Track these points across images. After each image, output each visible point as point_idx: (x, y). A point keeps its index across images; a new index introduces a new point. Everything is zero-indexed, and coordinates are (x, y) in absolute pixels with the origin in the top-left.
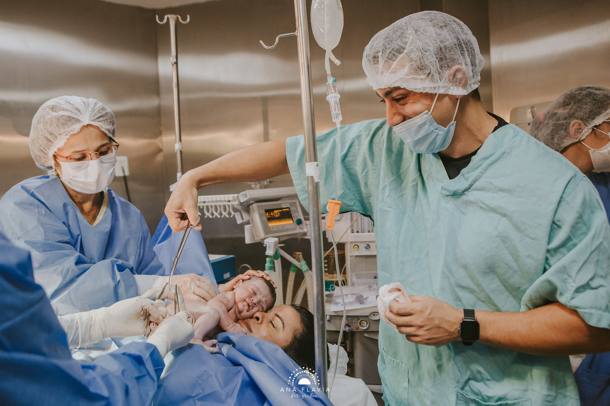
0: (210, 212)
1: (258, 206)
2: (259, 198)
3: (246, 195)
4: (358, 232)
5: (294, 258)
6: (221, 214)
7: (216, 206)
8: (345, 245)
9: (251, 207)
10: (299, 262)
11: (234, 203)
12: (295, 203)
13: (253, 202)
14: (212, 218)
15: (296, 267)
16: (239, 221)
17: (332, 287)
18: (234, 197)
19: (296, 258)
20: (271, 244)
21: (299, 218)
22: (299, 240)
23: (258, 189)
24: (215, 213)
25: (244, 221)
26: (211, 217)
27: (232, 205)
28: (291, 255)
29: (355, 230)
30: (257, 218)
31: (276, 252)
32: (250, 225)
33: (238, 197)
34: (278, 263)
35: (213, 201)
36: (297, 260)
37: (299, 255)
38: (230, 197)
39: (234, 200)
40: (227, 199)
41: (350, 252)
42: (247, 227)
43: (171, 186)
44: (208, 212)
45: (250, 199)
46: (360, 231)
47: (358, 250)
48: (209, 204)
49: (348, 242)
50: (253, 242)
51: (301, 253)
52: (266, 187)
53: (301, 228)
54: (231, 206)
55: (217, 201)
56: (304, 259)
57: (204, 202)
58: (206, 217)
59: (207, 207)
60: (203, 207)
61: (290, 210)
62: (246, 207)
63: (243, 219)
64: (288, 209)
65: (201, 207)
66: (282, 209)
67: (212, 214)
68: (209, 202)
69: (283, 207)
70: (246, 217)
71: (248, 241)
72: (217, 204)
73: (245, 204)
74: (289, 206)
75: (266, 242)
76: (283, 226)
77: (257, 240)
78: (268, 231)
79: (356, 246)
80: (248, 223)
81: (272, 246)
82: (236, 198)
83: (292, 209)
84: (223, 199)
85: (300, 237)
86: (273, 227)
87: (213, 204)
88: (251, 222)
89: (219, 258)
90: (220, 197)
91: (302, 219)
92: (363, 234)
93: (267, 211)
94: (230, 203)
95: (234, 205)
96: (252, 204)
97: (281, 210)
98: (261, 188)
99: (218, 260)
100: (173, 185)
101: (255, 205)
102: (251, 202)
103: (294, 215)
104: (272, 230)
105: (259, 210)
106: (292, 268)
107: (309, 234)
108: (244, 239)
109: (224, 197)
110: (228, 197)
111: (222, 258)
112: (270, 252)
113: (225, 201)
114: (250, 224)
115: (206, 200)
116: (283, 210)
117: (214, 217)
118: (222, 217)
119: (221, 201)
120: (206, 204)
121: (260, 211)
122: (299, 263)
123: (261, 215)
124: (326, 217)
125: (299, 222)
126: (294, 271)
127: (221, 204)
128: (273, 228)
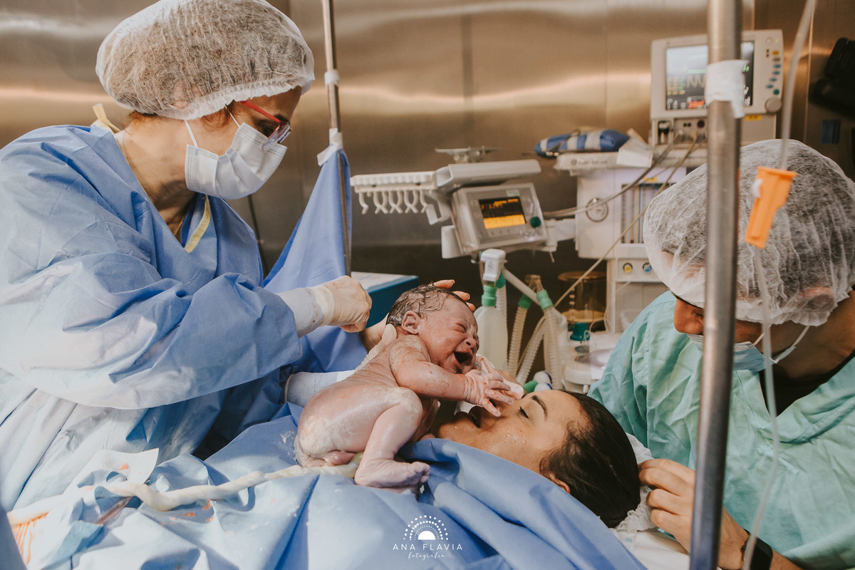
0: (399, 202)
1: (468, 194)
2: (470, 179)
3: (448, 174)
4: (632, 242)
5: (527, 284)
6: (403, 207)
7: (395, 193)
8: (608, 265)
9: (454, 194)
10: (536, 291)
11: (427, 187)
12: (528, 189)
13: (459, 186)
14: (388, 214)
15: (528, 299)
16: (433, 220)
17: (587, 333)
18: (428, 177)
19: (530, 285)
20: (492, 263)
21: (535, 216)
22: (534, 253)
23: (465, 163)
24: (393, 205)
25: (442, 219)
26: (385, 211)
27: (424, 191)
28: (523, 280)
29: (628, 239)
30: (465, 214)
31: (501, 276)
32: (453, 227)
33: (435, 176)
34: (501, 294)
35: (390, 184)
36: (532, 288)
37: (536, 279)
38: (421, 176)
39: (428, 182)
40: (415, 181)
41: (615, 277)
42: (445, 230)
43: (319, 156)
44: (381, 202)
45: (455, 181)
46: (636, 240)
47: (630, 273)
48: (383, 189)
49: (614, 259)
50: (456, 255)
51: (539, 277)
52: (479, 160)
53: (540, 234)
54: (421, 193)
55: (397, 184)
56: (545, 288)
57: (374, 186)
58: (376, 212)
59: (380, 194)
60: (372, 194)
61: (519, 201)
62: (447, 195)
63: (439, 215)
64: (516, 200)
65: (369, 195)
66: (506, 199)
67: (388, 207)
68: (383, 185)
69: (509, 195)
70: (445, 212)
71: (447, 252)
72: (398, 189)
73: (443, 189)
74: (518, 195)
75: (484, 256)
76: (508, 229)
77: (465, 251)
78: (485, 238)
79: (627, 266)
80: (448, 222)
81: (496, 264)
82: (431, 179)
83: (523, 199)
84: (408, 181)
85: (535, 249)
86: (493, 231)
87: (390, 189)
88: (453, 222)
89: (395, 281)
90: (403, 177)
91: (540, 215)
92: (641, 245)
93: (482, 202)
94: (420, 188)
95: (428, 191)
96: (456, 190)
97: (505, 202)
98: (470, 161)
99: (394, 284)
100: (323, 153)
101: (462, 192)
102: (455, 186)
103: (526, 210)
104: (491, 236)
105: (469, 201)
106: (522, 302)
107: (549, 244)
108: (439, 248)
109: (411, 177)
110: (418, 177)
111: (398, 280)
112: (490, 275)
113: (412, 183)
114: (452, 224)
115: (379, 182)
116: (510, 201)
117: (391, 211)
118: (407, 211)
119: (404, 184)
120: (376, 190)
121: (472, 202)
122: (535, 294)
123: (472, 210)
124: (576, 216)
125: (535, 223)
126: (525, 307)
127: (405, 189)
128: (493, 233)
